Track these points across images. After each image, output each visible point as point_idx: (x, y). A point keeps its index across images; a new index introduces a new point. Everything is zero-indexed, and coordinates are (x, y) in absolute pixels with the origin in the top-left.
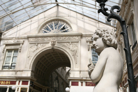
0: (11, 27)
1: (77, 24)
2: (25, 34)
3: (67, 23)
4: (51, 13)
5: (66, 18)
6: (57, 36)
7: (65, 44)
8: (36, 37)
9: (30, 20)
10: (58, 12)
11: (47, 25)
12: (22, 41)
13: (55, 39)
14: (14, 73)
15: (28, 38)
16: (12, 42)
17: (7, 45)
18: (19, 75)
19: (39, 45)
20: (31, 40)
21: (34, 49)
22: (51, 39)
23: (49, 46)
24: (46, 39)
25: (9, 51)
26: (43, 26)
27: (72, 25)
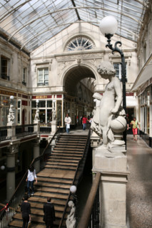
0: (37, 47)
1: (99, 40)
2: (52, 52)
3: (90, 39)
4: (73, 29)
5: (89, 34)
6: (82, 54)
7: (90, 61)
8: (62, 56)
9: (53, 38)
10: (80, 27)
11: (71, 42)
12: (50, 60)
13: (81, 57)
14: (48, 89)
15: (55, 56)
16: (41, 61)
17: (37, 64)
18: (53, 90)
19: (66, 63)
20: (58, 58)
21: (63, 67)
22: (77, 57)
23: (75, 63)
24: (72, 57)
25: (40, 69)
26: (68, 43)
27: (95, 41)
